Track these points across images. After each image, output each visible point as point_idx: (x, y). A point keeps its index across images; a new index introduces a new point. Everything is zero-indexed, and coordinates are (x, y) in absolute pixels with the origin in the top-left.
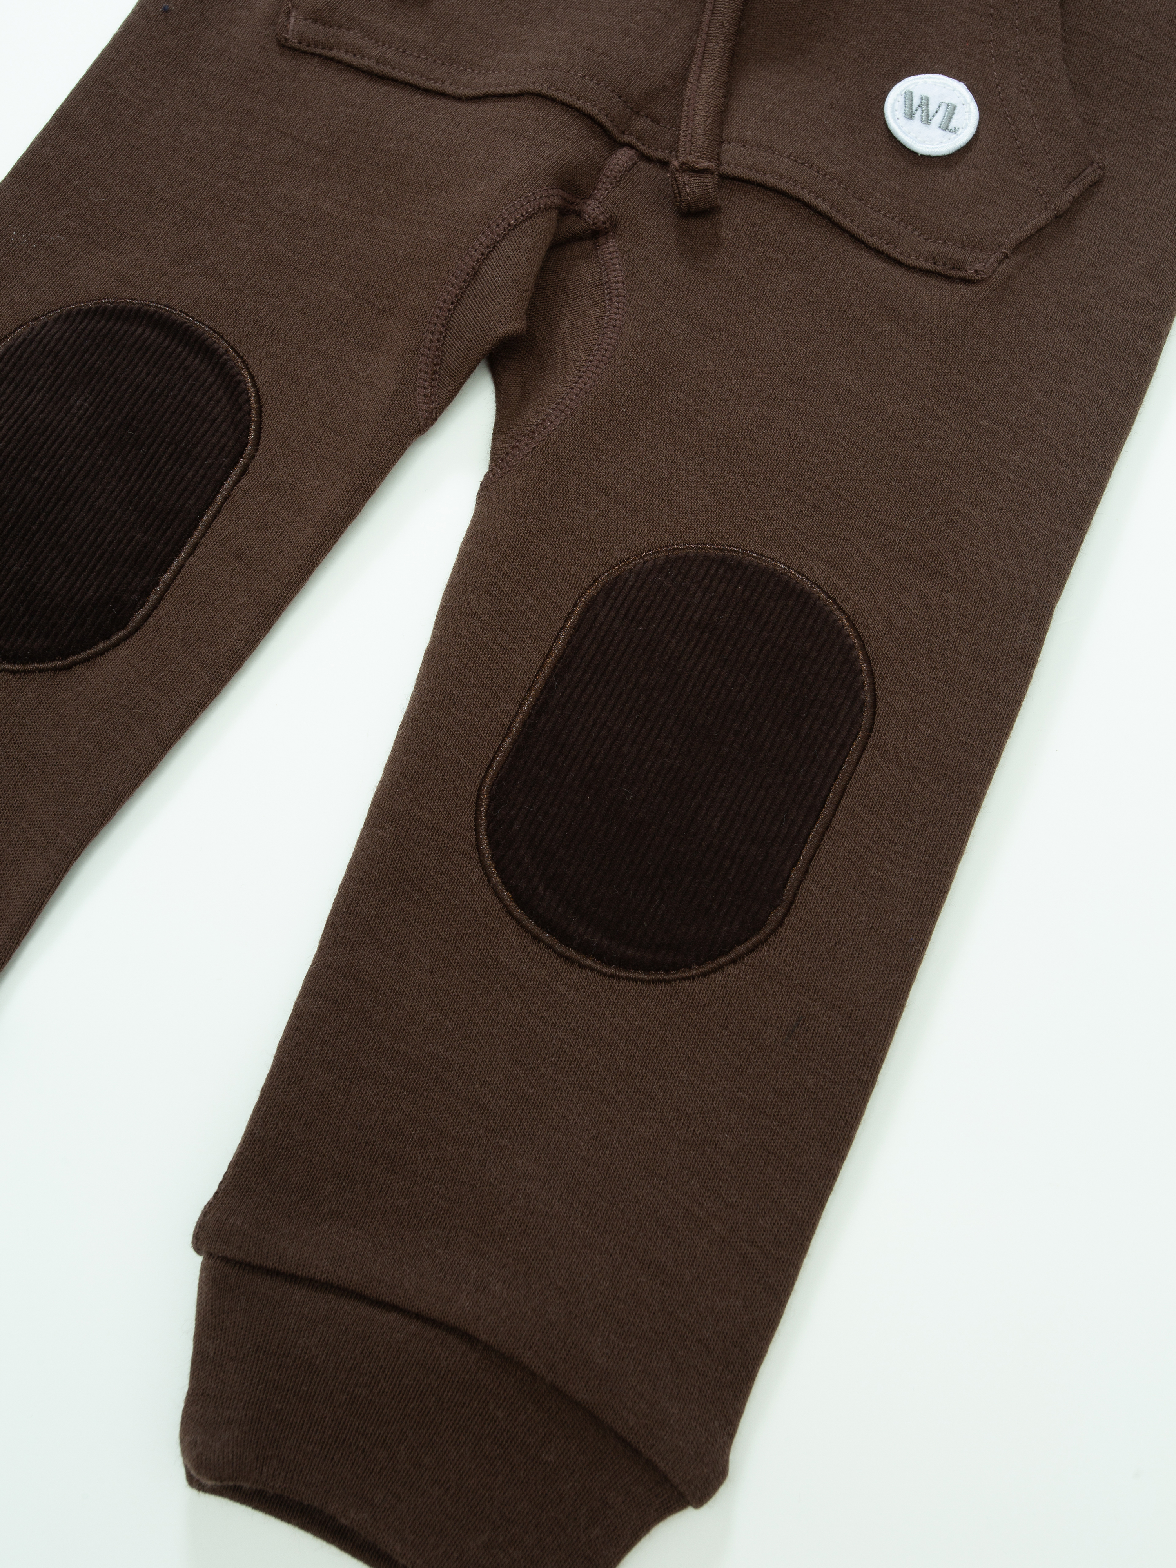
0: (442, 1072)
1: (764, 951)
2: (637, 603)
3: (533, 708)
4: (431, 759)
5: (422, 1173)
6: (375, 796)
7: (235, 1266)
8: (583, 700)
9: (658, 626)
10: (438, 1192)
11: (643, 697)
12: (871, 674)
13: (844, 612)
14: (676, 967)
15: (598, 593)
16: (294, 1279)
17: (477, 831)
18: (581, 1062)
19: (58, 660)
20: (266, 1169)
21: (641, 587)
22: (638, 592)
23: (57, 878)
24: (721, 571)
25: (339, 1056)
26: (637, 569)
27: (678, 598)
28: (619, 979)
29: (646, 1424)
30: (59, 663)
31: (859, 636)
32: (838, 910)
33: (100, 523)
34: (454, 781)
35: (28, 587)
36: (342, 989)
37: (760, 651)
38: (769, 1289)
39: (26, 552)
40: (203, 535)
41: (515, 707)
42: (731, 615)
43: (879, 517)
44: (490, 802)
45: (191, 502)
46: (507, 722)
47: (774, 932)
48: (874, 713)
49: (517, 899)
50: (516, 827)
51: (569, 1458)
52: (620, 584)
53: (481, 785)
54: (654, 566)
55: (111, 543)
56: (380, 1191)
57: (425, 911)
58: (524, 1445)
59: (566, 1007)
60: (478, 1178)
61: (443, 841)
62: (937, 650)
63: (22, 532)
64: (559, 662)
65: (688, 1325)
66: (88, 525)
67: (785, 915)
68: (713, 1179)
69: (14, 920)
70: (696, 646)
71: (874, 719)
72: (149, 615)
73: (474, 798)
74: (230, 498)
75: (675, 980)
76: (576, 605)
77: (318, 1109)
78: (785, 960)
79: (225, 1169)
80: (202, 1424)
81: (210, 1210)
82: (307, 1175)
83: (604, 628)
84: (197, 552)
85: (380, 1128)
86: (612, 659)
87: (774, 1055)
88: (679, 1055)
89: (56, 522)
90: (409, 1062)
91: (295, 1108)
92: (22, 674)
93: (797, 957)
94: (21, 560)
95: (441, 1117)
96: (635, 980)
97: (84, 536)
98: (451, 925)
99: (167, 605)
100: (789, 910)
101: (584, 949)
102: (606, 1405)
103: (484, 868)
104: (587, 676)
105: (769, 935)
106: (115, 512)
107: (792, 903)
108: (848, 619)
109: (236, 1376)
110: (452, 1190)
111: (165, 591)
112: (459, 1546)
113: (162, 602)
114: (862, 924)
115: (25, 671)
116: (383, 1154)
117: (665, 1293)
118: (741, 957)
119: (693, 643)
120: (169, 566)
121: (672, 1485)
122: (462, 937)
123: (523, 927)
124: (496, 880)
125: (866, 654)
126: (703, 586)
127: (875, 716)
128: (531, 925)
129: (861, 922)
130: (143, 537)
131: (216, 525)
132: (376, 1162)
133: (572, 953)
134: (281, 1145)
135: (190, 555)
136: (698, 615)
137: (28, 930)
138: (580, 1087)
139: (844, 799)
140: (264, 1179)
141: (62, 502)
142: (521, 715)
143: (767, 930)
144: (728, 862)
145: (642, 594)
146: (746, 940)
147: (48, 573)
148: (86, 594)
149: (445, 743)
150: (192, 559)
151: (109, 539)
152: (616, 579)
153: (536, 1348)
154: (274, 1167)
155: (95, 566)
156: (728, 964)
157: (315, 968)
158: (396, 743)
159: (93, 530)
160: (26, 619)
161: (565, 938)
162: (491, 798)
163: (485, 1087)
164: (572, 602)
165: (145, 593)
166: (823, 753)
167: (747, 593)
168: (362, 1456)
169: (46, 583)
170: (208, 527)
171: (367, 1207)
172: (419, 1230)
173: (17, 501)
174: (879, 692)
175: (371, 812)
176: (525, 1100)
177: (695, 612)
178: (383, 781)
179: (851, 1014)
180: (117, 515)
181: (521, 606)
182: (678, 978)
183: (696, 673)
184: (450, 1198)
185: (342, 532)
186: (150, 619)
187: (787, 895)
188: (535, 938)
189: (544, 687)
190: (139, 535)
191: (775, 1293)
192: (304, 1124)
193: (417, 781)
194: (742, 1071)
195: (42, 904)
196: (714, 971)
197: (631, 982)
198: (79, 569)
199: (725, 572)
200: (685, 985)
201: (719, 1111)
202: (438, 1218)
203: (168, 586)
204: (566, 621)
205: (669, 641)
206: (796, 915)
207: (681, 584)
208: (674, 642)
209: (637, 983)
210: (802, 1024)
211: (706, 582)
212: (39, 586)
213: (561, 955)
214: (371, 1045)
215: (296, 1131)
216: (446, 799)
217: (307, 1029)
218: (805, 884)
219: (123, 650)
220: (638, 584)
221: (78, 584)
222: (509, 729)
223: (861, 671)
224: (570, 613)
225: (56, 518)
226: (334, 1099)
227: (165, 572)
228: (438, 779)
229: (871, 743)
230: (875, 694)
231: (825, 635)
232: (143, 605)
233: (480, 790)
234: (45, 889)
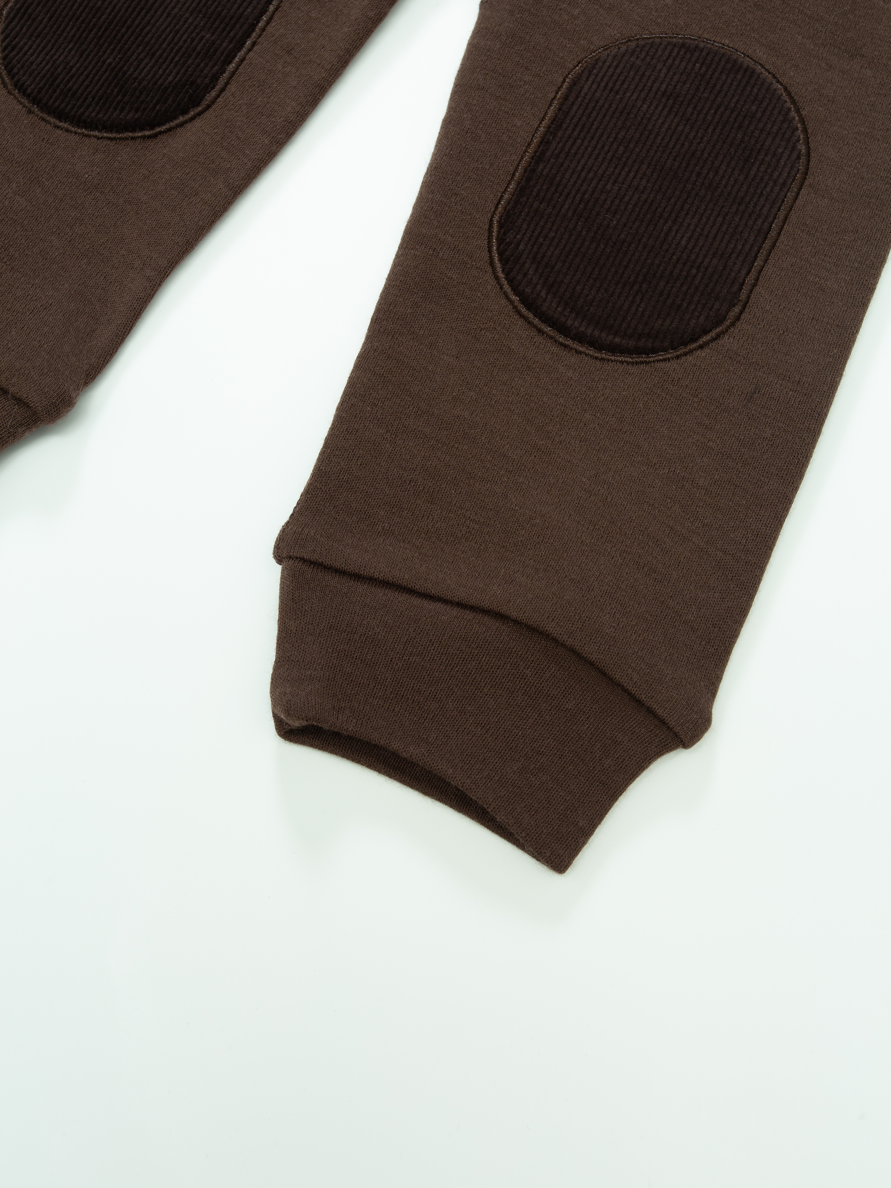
0: (468, 430)
1: (725, 340)
2: (614, 78)
3: (532, 158)
4: (451, 196)
5: (455, 504)
6: (406, 227)
7: (310, 565)
8: (573, 151)
9: (632, 95)
10: (470, 517)
11: (622, 148)
12: (805, 130)
13: (781, 84)
14: (654, 351)
15: (582, 72)
16: (357, 577)
17: (490, 251)
18: (581, 422)
19: (147, 130)
20: (331, 496)
21: (617, 66)
22: (615, 70)
23: (153, 290)
24: (682, 53)
25: (386, 416)
26: (613, 53)
27: (647, 74)
28: (609, 361)
29: (647, 681)
30: (147, 133)
31: (794, 102)
32: (784, 307)
33: (176, 27)
34: (470, 214)
35: (120, 74)
36: (386, 367)
37: (715, 113)
38: (741, 585)
39: (118, 48)
40: (260, 36)
41: (517, 158)
42: (691, 86)
43: (809, 13)
44: (500, 229)
45: (249, 10)
46: (512, 169)
47: (733, 324)
48: (809, 161)
49: (523, 301)
50: (521, 247)
51: (585, 706)
52: (600, 64)
53: (492, 217)
54: (626, 50)
55: (185, 41)
56: (423, 517)
57: (450, 312)
58: (548, 696)
59: (567, 382)
60: (502, 506)
61: (463, 259)
62: (859, 112)
63: (114, 33)
64: (552, 123)
65: (677, 611)
66: (166, 28)
67: (741, 312)
68: (691, 506)
69: (118, 322)
70: (663, 109)
71: (808, 165)
72: (218, 96)
73: (487, 227)
74: (280, 9)
75: (654, 362)
76: (564, 81)
77: (371, 454)
78: (742, 346)
79: (298, 497)
80: (289, 681)
81: (288, 527)
82: (364, 503)
83: (588, 97)
84: (255, 48)
85: (420, 470)
86: (595, 120)
87: (736, 415)
88: (659, 416)
89: (141, 26)
90: (442, 422)
91: (353, 452)
92: (118, 141)
93: (751, 343)
94: (114, 54)
95: (469, 463)
96: (622, 362)
97: (163, 37)
98: (471, 322)
99: (232, 87)
100: (744, 307)
101: (580, 338)
102: (614, 665)
103: (497, 278)
104: (576, 133)
105: (729, 327)
106: (188, 19)
107: (747, 302)
108: (786, 89)
109: (315, 646)
110: (481, 515)
111: (230, 78)
112: (499, 771)
113: (229, 86)
114: (805, 316)
115: (120, 139)
116: (423, 490)
117: (657, 587)
118: (707, 344)
119: (660, 108)
120: (234, 58)
121: (668, 728)
122: (480, 331)
123: (529, 323)
124: (507, 287)
125: (800, 115)
126: (667, 64)
127: (809, 163)
128: (536, 321)
129: (804, 315)
130: (211, 37)
131: (269, 29)
132: (418, 495)
133: (569, 342)
134: (343, 479)
135: (250, 50)
136: (664, 86)
137: (130, 330)
138: (581, 440)
139: (786, 225)
140: (330, 503)
141: (144, 11)
142: (523, 163)
143: (728, 323)
144: (694, 271)
145: (618, 71)
146: (711, 331)
147: (135, 63)
148: (167, 79)
149: (462, 185)
150: (251, 54)
151: (184, 38)
152: (597, 60)
153: (558, 620)
154: (337, 495)
155: (173, 58)
156: (696, 349)
157: (364, 351)
158: (422, 187)
159: (171, 32)
160: (119, 98)
161: (563, 330)
162: (501, 226)
163: (504, 441)
164: (561, 79)
165: (215, 78)
166: (768, 189)
167: (704, 69)
168: (418, 707)
169: (135, 71)
170: (263, 30)
171: (413, 528)
172: (455, 545)
173: (108, 10)
174: (812, 145)
175: (404, 239)
176: (537, 449)
177: (662, 84)
178: (412, 215)
179: (799, 382)
180: (190, 21)
181: (520, 81)
182: (657, 360)
183: (664, 129)
184: (479, 521)
185: (372, 32)
186: (219, 99)
187: (743, 296)
188: (540, 331)
189: (541, 142)
190: (208, 36)
191: (745, 588)
192: (361, 465)
193: (440, 213)
194: (711, 428)
195: (141, 310)
196: (685, 354)
197: (618, 363)
198: (161, 60)
199: (685, 53)
200: (662, 364)
201: (694, 456)
202: (470, 536)
203: (233, 73)
204: (557, 93)
205: (641, 106)
206: (750, 312)
207: (649, 63)
208: (645, 106)
209: (623, 364)
210: (759, 392)
211: (670, 61)
212: (129, 73)
213: (561, 344)
214: (411, 409)
215: (354, 469)
216: (464, 227)
217: (360, 395)
218: (757, 289)
219: (198, 123)
220: (615, 64)
221: (161, 72)
222: (514, 174)
223: (797, 129)
224: (560, 88)
225: (140, 23)
226: (383, 448)
227: (230, 62)
228: (457, 212)
229: (807, 183)
230: (809, 147)
231: (767, 101)
232: (213, 88)
233: (491, 221)
234: (143, 299)
